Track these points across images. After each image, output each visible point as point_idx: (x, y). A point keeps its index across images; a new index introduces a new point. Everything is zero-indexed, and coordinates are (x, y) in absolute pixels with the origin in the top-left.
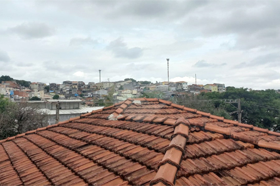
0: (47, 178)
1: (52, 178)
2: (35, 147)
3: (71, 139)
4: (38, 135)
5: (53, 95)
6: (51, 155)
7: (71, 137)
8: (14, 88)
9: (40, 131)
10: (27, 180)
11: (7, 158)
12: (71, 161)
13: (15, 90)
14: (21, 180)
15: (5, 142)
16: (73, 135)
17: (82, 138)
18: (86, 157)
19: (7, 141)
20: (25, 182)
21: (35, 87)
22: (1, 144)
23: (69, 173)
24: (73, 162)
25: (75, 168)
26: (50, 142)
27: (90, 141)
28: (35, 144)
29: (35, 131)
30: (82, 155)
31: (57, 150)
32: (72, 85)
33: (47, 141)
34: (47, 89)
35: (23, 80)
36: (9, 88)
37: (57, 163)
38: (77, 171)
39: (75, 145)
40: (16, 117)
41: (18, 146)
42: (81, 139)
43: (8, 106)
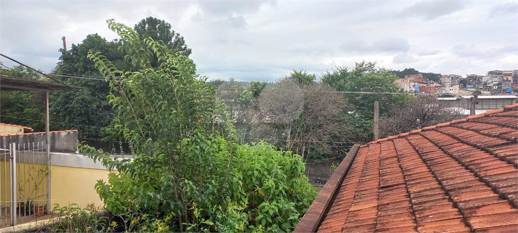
0: (437, 180)
1: (443, 180)
2: (429, 144)
3: (483, 136)
4: (438, 131)
5: (471, 91)
6: (449, 154)
7: (483, 134)
8: (420, 83)
9: (441, 127)
10: (411, 179)
11: (395, 154)
12: (476, 162)
13: (421, 85)
14: (404, 178)
15: (396, 138)
16: (486, 132)
17: (501, 134)
18: (502, 159)
19: (398, 137)
20: (409, 181)
21: (447, 81)
22: (392, 141)
23: (470, 177)
24: (478, 164)
25: (480, 172)
26: (451, 139)
27: (513, 138)
28: (430, 141)
29: (434, 127)
30: (496, 156)
31: (458, 149)
32: (503, 75)
33: (448, 138)
34: (464, 83)
35: (432, 72)
36: (413, 84)
37: (455, 164)
38: (482, 175)
39: (488, 143)
40: (418, 116)
41: (410, 143)
42: (498, 137)
43: (409, 101)
